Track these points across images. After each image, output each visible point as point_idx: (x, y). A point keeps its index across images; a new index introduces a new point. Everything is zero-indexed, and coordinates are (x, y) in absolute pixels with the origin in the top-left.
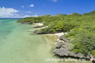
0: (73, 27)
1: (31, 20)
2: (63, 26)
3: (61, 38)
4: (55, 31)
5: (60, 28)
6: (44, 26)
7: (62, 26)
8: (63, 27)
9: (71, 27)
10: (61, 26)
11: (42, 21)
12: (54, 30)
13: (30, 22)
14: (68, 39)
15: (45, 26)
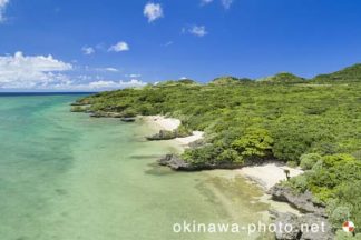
0: (309, 145)
1: (126, 102)
2: (272, 141)
3: (278, 193)
4: (240, 158)
5: (259, 149)
6: (186, 131)
7: (267, 138)
8: (272, 145)
9: (302, 146)
10: (262, 141)
11: (168, 110)
12: (235, 153)
13: (125, 112)
14: (308, 201)
15: (190, 131)
